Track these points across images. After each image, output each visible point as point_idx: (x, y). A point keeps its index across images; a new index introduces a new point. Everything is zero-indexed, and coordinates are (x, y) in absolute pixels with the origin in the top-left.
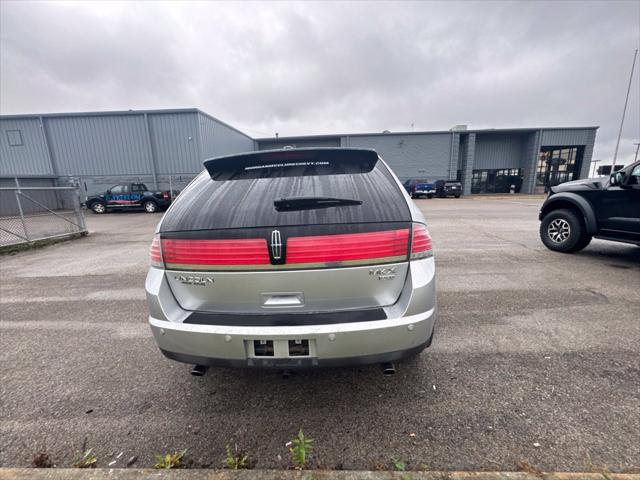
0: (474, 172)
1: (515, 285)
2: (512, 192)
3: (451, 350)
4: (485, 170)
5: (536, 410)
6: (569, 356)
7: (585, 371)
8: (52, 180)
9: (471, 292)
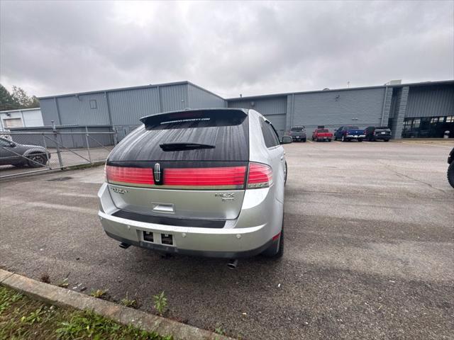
0: (406, 119)
1: (397, 218)
2: (446, 137)
3: (309, 261)
4: (418, 118)
5: (355, 319)
6: (414, 283)
7: (423, 299)
8: (109, 128)
9: (352, 220)
